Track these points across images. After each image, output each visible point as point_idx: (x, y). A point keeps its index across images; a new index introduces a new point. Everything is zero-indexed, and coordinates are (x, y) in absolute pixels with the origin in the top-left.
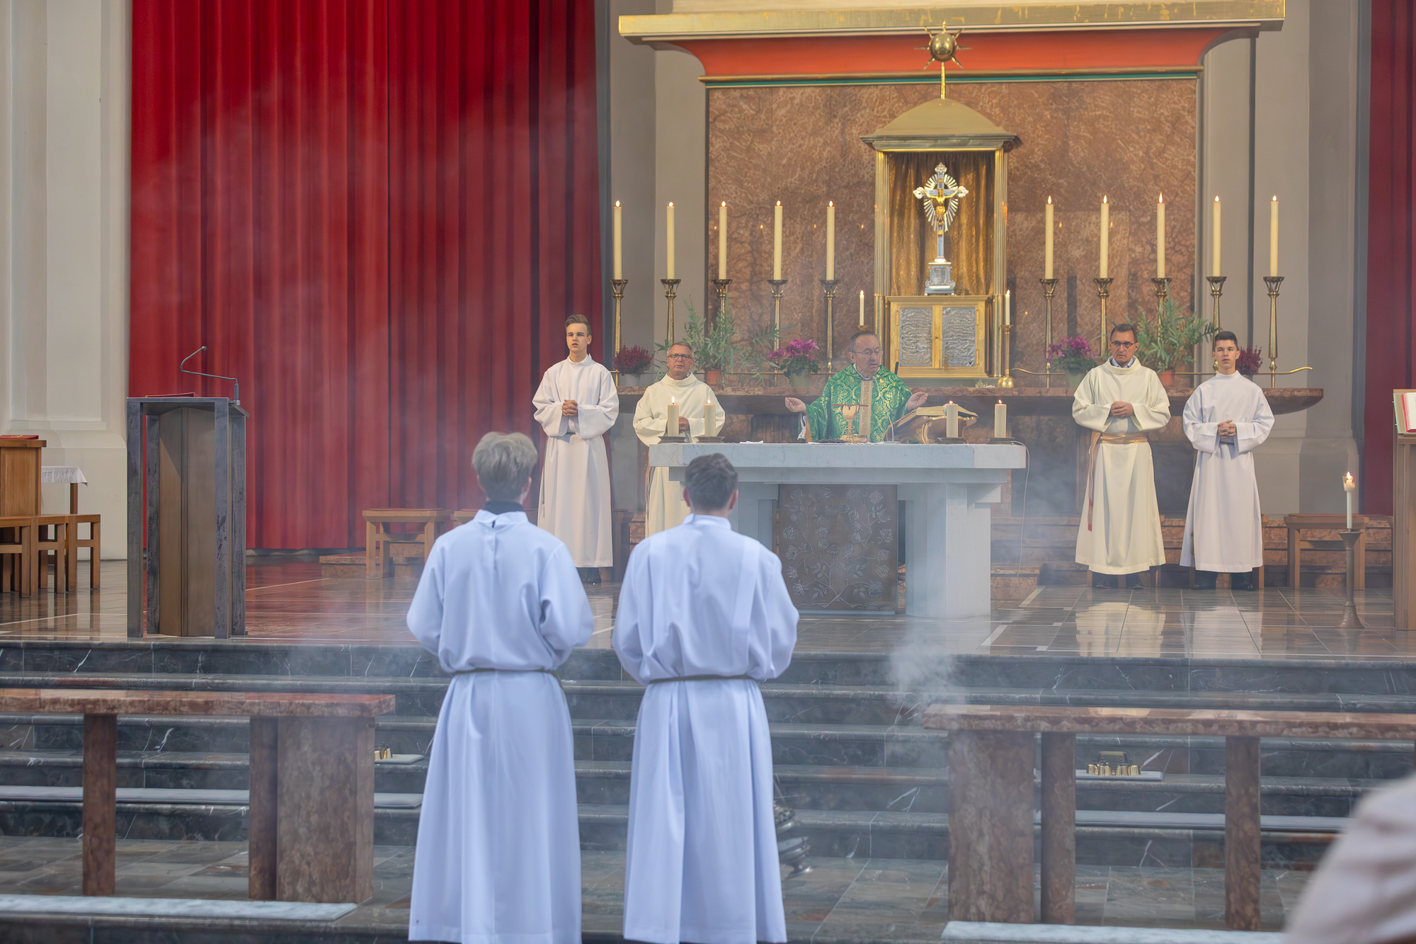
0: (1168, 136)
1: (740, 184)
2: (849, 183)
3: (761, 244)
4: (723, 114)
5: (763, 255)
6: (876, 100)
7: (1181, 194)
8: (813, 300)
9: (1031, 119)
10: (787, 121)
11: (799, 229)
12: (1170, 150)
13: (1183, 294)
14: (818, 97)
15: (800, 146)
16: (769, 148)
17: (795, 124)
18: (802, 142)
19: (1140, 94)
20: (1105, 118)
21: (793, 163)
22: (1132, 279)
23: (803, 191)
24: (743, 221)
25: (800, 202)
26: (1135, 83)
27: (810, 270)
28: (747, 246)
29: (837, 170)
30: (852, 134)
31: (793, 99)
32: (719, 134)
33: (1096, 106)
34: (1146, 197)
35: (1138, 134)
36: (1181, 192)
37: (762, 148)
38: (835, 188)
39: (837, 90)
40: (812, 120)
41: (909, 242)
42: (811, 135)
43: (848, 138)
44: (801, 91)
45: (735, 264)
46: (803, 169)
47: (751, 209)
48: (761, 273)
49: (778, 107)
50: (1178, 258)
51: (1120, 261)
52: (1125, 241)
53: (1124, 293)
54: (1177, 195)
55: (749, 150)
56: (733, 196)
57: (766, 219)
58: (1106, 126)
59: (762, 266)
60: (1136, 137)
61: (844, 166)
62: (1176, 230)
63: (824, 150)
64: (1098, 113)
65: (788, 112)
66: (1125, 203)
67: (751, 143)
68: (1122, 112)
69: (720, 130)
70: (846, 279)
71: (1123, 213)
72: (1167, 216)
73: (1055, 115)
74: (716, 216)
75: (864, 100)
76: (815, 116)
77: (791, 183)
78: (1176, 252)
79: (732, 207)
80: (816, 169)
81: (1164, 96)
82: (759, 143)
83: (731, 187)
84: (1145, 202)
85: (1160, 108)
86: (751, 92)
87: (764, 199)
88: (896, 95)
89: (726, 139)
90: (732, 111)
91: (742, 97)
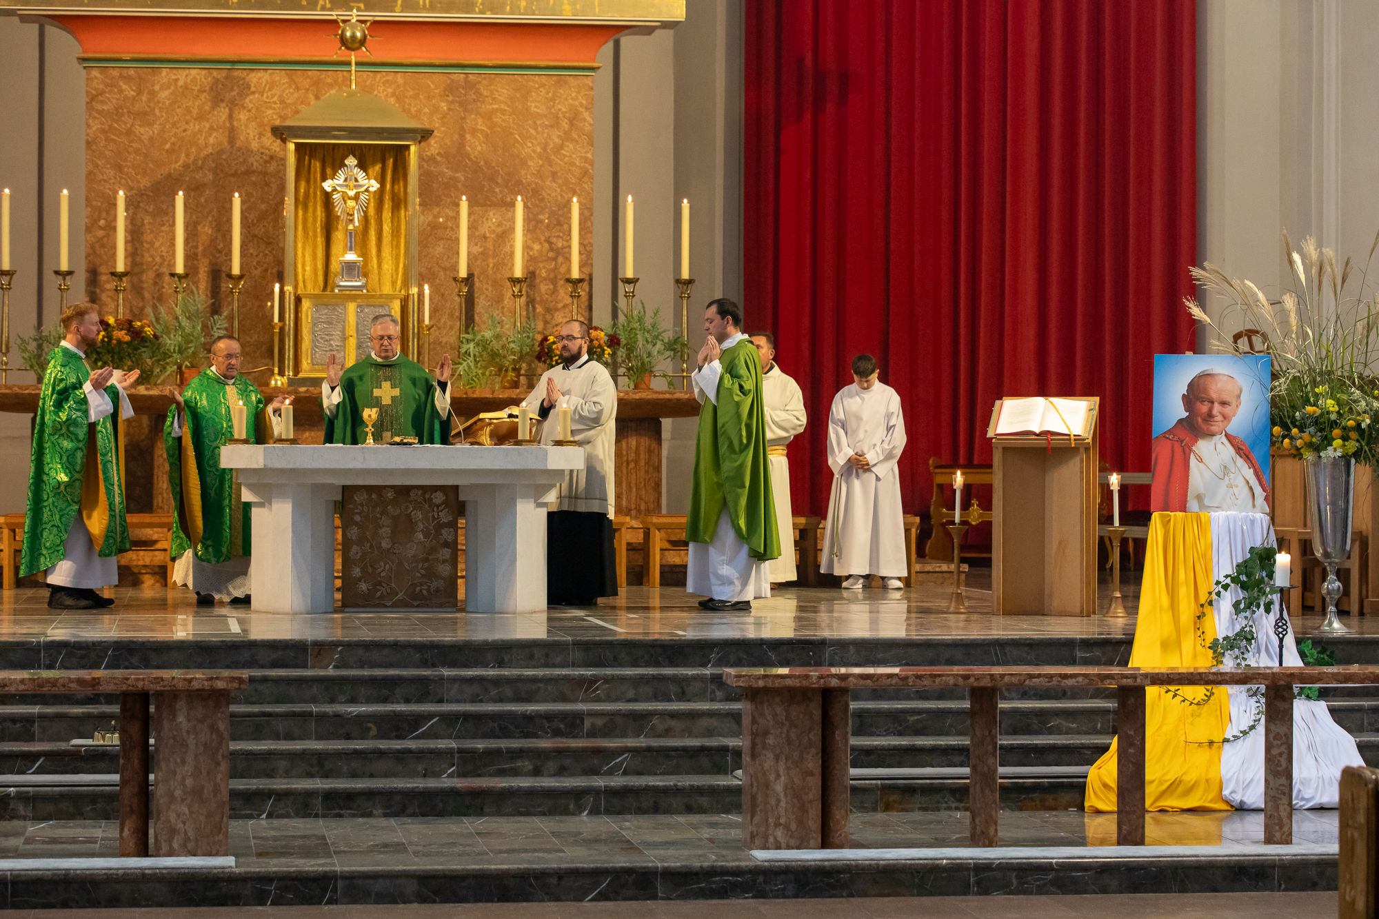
0: (566, 133)
1: (119, 169)
3: (142, 234)
4: (101, 94)
5: (145, 245)
6: (266, 85)
7: (579, 192)
9: (426, 110)
10: (170, 103)
12: (568, 146)
14: (204, 79)
15: (185, 130)
17: (179, 107)
19: (537, 89)
20: (503, 112)
21: (177, 148)
22: (532, 277)
23: (187, 179)
26: (533, 77)
27: (196, 262)
29: (224, 157)
30: (240, 120)
31: (177, 80)
33: (493, 99)
34: (544, 193)
35: (536, 129)
36: (579, 189)
38: (222, 175)
39: (224, 73)
40: (197, 104)
41: (315, 237)
43: (235, 124)
44: (185, 72)
46: (187, 155)
48: (142, 264)
49: (161, 89)
54: (575, 192)
55: (129, 132)
58: (503, 120)
59: (142, 256)
60: (533, 131)
63: (210, 135)
64: (496, 106)
65: (171, 94)
67: (132, 125)
68: (520, 107)
69: (99, 112)
73: (452, 107)
74: (95, 203)
75: (253, 85)
76: (201, 100)
77: (175, 169)
80: (202, 155)
81: (562, 91)
83: (109, 173)
84: (542, 200)
85: (559, 104)
86: (132, 72)
87: (144, 186)
88: (286, 80)
90: (111, 91)
91: (121, 77)
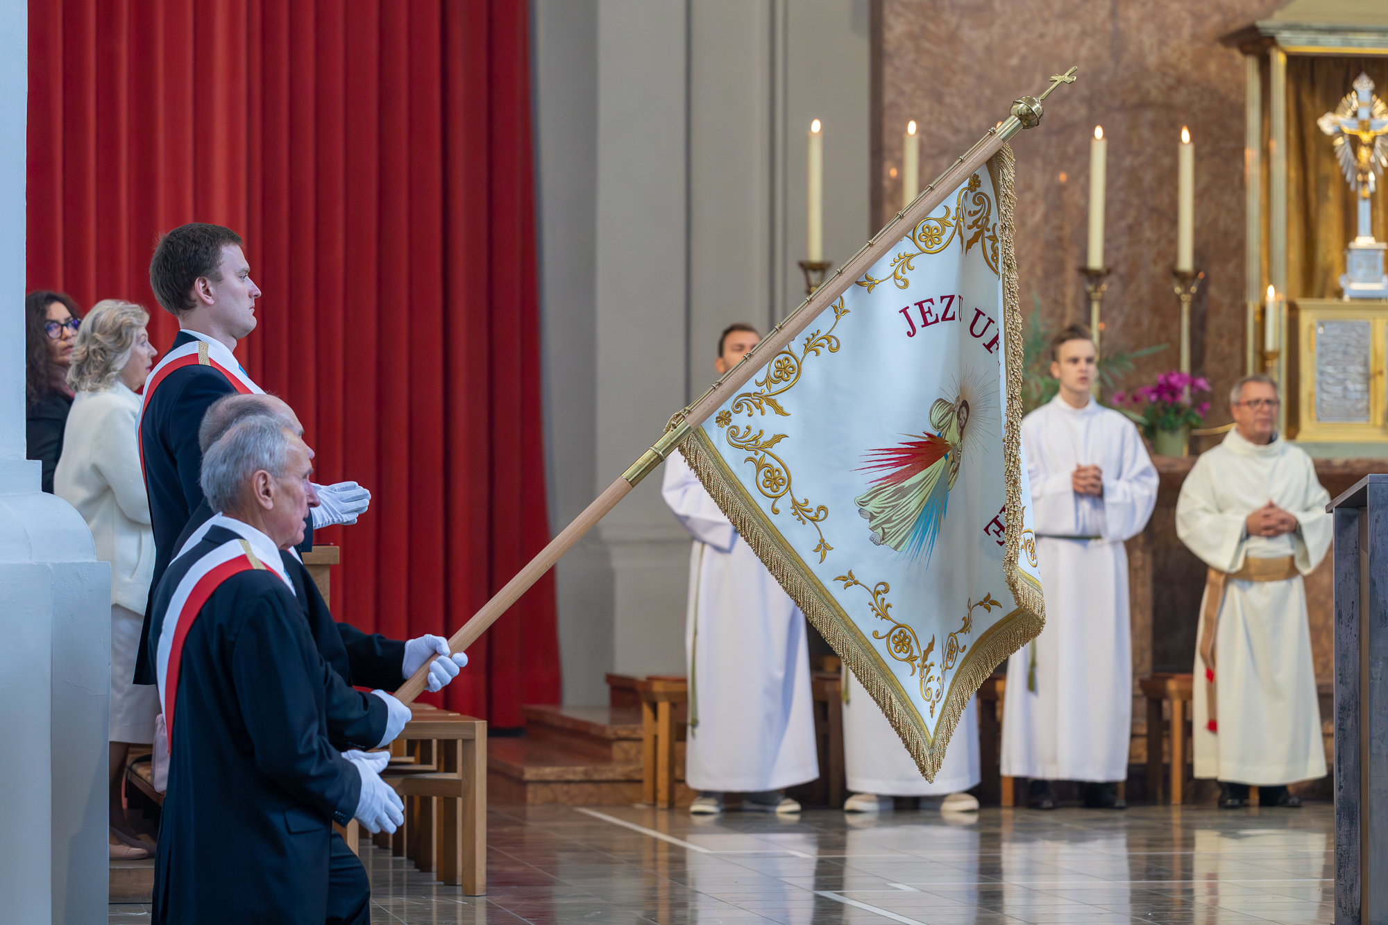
2: (1124, 102)
8: (1065, 303)
16: (988, 38)
18: (1044, 29)
27: (1060, 253)
30: (1128, 19)
32: (901, 10)
37: (976, 37)
42: (1058, 18)
61: (1115, 73)
63: (1082, 43)
67: (958, 26)
70: (1123, 268)
74: (898, 155)
82: (969, 28)
89: (912, 16)
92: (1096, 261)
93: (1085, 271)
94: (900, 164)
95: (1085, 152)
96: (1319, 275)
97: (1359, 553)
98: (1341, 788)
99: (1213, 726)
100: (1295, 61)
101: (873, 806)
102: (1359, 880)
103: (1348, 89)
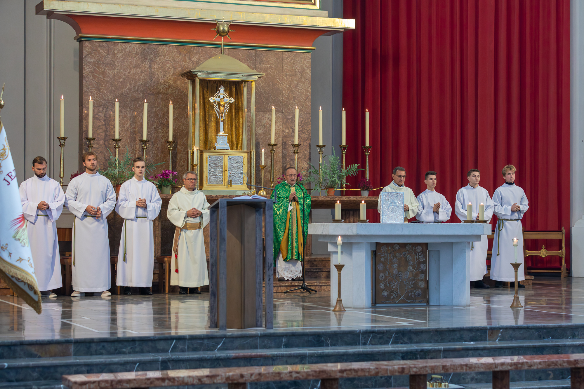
0: (299, 79)
1: (99, 90)
2: (153, 92)
3: (110, 121)
4: (91, 54)
5: (111, 126)
6: (166, 52)
7: (305, 106)
8: (136, 150)
10: (122, 59)
11: (129, 115)
12: (300, 85)
13: (306, 152)
14: (138, 49)
15: (129, 73)
16: (114, 73)
17: (126, 61)
18: (130, 71)
20: (272, 68)
21: (126, 80)
22: (284, 145)
23: (131, 95)
24: (101, 109)
25: (129, 101)
26: (285, 53)
27: (135, 135)
28: (103, 122)
29: (147, 85)
30: (154, 68)
31: (126, 48)
32: (88, 64)
33: (268, 62)
34: (290, 107)
35: (286, 77)
36: (305, 105)
37: (110, 72)
38: (146, 94)
39: (148, 46)
40: (135, 60)
42: (134, 67)
43: (153, 70)
44: (129, 45)
45: (96, 130)
46: (130, 84)
47: (105, 103)
48: (110, 136)
49: (118, 52)
50: (304, 136)
51: (279, 136)
52: (281, 127)
53: (280, 151)
54: (303, 106)
55: (104, 73)
56: (95, 96)
57: (112, 109)
58: (272, 72)
59: (110, 132)
61: (151, 84)
62: (303, 122)
63: (141, 75)
64: (269, 66)
65: (123, 55)
66: (280, 108)
67: (105, 69)
68: (279, 66)
69: (88, 62)
70: (153, 140)
71: (280, 113)
72: (299, 115)
74: (87, 106)
75: (160, 52)
76: (137, 58)
77: (125, 91)
78: (303, 133)
79: (95, 101)
80: (137, 85)
81: (297, 60)
82: (108, 70)
83: (94, 92)
84: (289, 109)
85: (296, 65)
86: (104, 44)
87: (111, 99)
88: (176, 50)
89: (91, 66)
90: (94, 53)
91: (99, 46)
92: (145, 138)
93: (142, 141)
94: (88, 109)
95: (142, 106)
96: (209, 142)
97: (217, 221)
98: (211, 288)
99: (177, 271)
100: (201, 81)
101: (79, 295)
102: (217, 313)
103: (217, 90)
